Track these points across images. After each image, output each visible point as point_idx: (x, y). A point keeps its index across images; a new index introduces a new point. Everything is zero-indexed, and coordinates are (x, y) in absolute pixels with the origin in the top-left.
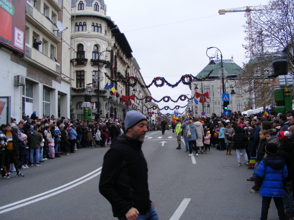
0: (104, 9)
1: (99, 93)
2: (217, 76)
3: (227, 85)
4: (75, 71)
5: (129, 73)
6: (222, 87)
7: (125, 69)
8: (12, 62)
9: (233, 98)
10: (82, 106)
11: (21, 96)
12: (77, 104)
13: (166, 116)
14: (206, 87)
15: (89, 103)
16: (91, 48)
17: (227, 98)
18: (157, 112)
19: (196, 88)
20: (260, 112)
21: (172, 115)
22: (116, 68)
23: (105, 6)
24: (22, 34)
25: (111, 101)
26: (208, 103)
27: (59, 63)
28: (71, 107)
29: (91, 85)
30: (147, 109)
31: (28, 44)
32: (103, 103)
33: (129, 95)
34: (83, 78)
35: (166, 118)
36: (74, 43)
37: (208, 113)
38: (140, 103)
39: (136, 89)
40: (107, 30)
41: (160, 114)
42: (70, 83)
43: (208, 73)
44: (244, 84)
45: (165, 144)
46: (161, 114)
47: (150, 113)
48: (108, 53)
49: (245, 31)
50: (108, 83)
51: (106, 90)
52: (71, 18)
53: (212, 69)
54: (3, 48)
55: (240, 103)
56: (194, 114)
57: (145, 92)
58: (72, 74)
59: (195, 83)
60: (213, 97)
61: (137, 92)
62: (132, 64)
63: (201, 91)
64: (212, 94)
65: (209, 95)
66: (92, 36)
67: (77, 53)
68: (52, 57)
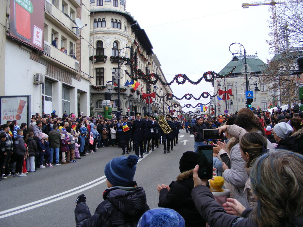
0: (123, 5)
1: (119, 91)
2: (241, 72)
3: (251, 82)
4: (94, 69)
5: (149, 70)
6: (246, 84)
7: (146, 66)
8: (31, 60)
9: (257, 96)
10: (102, 105)
11: (40, 95)
12: (97, 102)
13: (188, 114)
14: (230, 83)
15: (109, 101)
16: (110, 45)
17: (251, 95)
18: (178, 109)
19: (219, 85)
20: (285, 110)
21: (194, 113)
22: (136, 65)
23: (125, 2)
24: (41, 31)
25: (132, 98)
26: (232, 100)
27: (78, 60)
28: (90, 105)
29: (111, 83)
30: (168, 107)
31: (47, 41)
32: (123, 101)
33: (149, 93)
34: (102, 75)
35: (188, 116)
36: (93, 40)
37: (231, 111)
38: (161, 101)
39: (157, 86)
40: (126, 26)
41: (181, 112)
42: (90, 81)
43: (231, 70)
44: (269, 80)
45: (187, 142)
46: (183, 112)
47: (172, 111)
48: (128, 50)
49: (269, 27)
50: (129, 80)
51: (126, 87)
52: (89, 14)
53: (235, 66)
54: (22, 47)
55: (264, 101)
56: (217, 112)
57: (166, 89)
58: (92, 71)
59: (217, 80)
60: (237, 94)
61: (158, 89)
62: (153, 61)
63: (224, 88)
64: (236, 91)
65: (232, 92)
66: (111, 32)
67: (96, 49)
68: (72, 54)
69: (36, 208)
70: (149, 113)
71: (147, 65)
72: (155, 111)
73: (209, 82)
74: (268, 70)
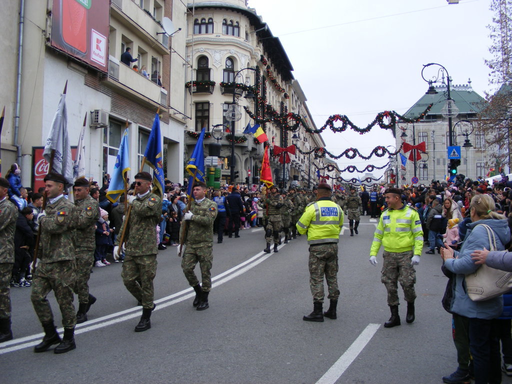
1: (234, 141)
2: (440, 113)
3: (457, 130)
4: (193, 103)
5: (286, 107)
6: (448, 134)
7: (280, 100)
8: (87, 86)
9: (468, 155)
10: (205, 164)
11: (101, 145)
13: (351, 182)
14: (423, 133)
15: (216, 158)
16: (221, 63)
17: (456, 154)
18: (334, 175)
19: (404, 135)
21: (361, 182)
22: (264, 98)
24: (104, 40)
25: (255, 155)
26: (425, 161)
28: (185, 164)
29: (221, 128)
30: (317, 170)
31: (114, 56)
32: (241, 159)
33: (286, 145)
34: (206, 114)
36: (191, 54)
37: (423, 179)
38: (306, 160)
39: (299, 134)
40: (249, 32)
41: (340, 179)
42: (185, 124)
43: (425, 108)
44: (487, 129)
45: (345, 231)
46: (342, 179)
47: (323, 177)
48: (251, 73)
49: (491, 36)
50: (251, 124)
51: (246, 135)
52: (186, 11)
53: (431, 103)
54: (72, 65)
55: (481, 163)
56: (400, 181)
57: (314, 140)
58: (189, 107)
59: (402, 127)
60: (434, 151)
61: (301, 139)
62: (292, 91)
63: (412, 140)
64: (432, 146)
65: (426, 148)
66: (223, 42)
67: (197, 71)
68: (155, 79)
69: (85, 332)
70: (284, 179)
71: (282, 98)
72: (294, 176)
73: (387, 129)
74: (487, 111)
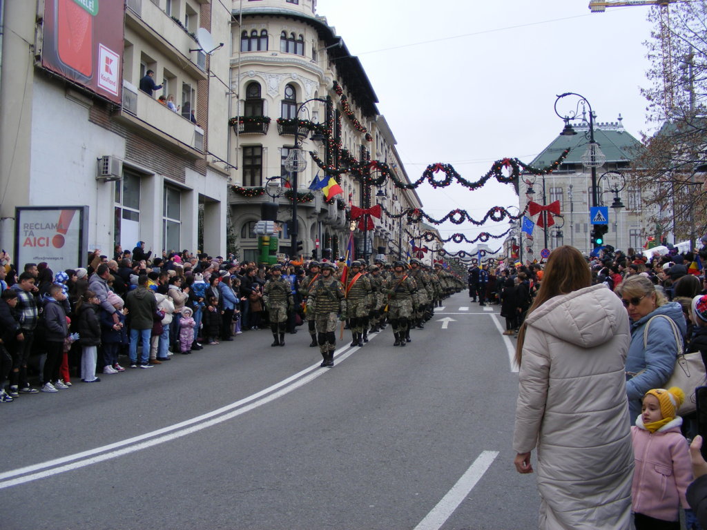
1: (297, 200)
2: (580, 162)
3: (603, 185)
4: (239, 147)
5: (368, 153)
6: (591, 190)
7: (360, 143)
8: (92, 124)
9: (619, 218)
10: (255, 231)
11: (112, 205)
12: (245, 225)
13: (458, 256)
14: (556, 188)
15: (272, 223)
16: (278, 92)
17: (602, 217)
18: (435, 246)
19: (530, 191)
21: (471, 256)
22: (337, 140)
24: (117, 58)
25: (326, 218)
26: (559, 228)
28: (228, 231)
29: (278, 181)
30: (410, 239)
31: (130, 81)
32: (306, 224)
33: (368, 205)
34: (258, 163)
35: (458, 263)
36: (237, 79)
38: (395, 226)
39: (386, 190)
40: (317, 49)
41: (442, 252)
42: (228, 176)
43: (558, 155)
44: (644, 183)
45: (450, 323)
46: (445, 252)
47: (420, 249)
48: (320, 105)
49: (649, 56)
50: (319, 175)
51: (312, 192)
52: (230, 20)
53: (568, 147)
54: (72, 93)
55: (635, 230)
56: (525, 254)
57: (406, 198)
58: (233, 152)
59: (527, 180)
60: (572, 214)
61: (388, 197)
62: (377, 131)
63: (542, 198)
64: (569, 206)
65: (561, 209)
66: (281, 63)
67: (245, 102)
69: (89, 465)
70: (365, 252)
71: (363, 141)
72: (380, 248)
73: (506, 183)
74: (644, 158)
